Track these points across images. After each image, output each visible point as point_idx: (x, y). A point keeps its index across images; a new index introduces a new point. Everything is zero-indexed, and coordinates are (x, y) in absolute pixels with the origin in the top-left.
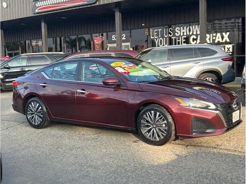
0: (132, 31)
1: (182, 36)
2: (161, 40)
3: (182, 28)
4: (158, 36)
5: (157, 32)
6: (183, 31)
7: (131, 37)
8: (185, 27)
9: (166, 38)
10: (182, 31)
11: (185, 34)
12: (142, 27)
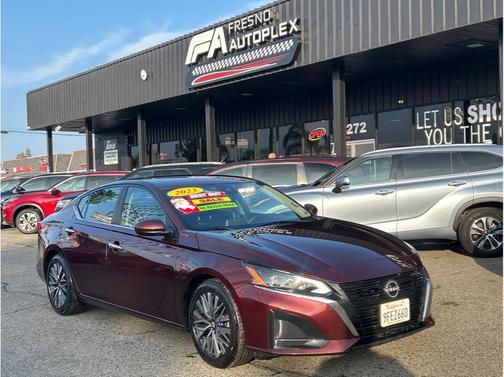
0: (379, 115)
1: (481, 124)
2: (438, 132)
3: (481, 106)
4: (432, 124)
5: (430, 116)
6: (484, 112)
7: (377, 127)
8: (488, 105)
9: (448, 128)
10: (482, 112)
11: (489, 119)
12: (400, 107)
